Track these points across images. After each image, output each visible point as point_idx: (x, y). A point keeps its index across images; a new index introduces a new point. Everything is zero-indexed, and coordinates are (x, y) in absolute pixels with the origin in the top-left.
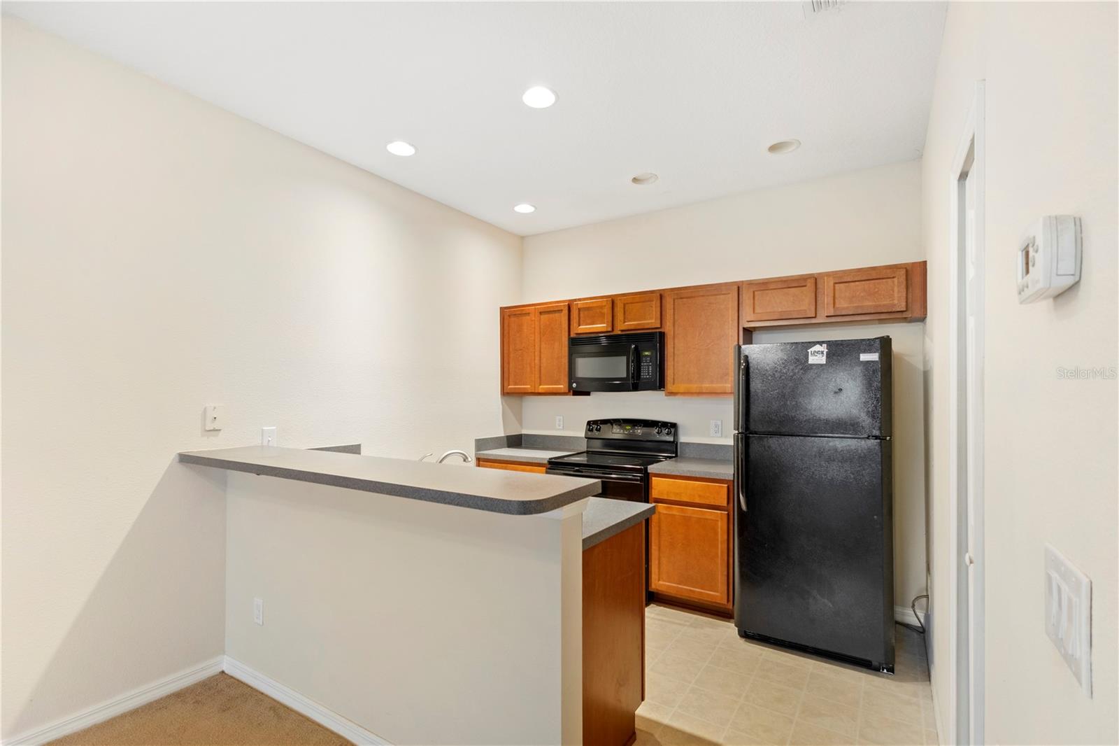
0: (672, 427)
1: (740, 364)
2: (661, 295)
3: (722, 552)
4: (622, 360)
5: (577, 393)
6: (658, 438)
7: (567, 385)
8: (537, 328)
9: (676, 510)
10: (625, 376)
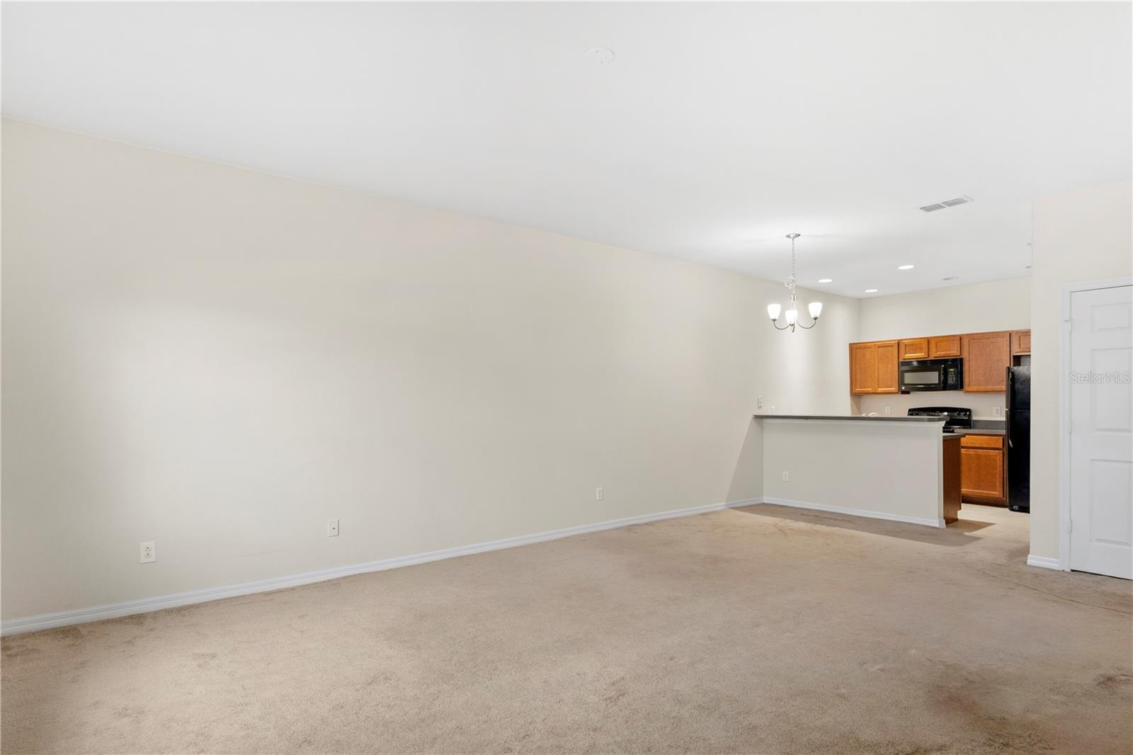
0: (967, 411)
1: (1009, 376)
2: (961, 338)
3: (1000, 472)
4: (936, 374)
5: (903, 392)
6: (958, 417)
7: (897, 388)
8: (876, 357)
9: (972, 452)
10: (937, 382)
